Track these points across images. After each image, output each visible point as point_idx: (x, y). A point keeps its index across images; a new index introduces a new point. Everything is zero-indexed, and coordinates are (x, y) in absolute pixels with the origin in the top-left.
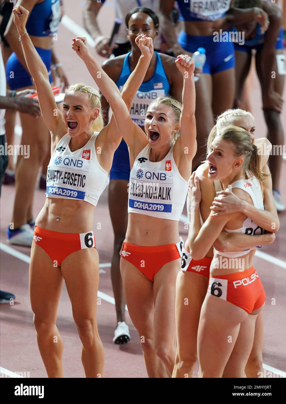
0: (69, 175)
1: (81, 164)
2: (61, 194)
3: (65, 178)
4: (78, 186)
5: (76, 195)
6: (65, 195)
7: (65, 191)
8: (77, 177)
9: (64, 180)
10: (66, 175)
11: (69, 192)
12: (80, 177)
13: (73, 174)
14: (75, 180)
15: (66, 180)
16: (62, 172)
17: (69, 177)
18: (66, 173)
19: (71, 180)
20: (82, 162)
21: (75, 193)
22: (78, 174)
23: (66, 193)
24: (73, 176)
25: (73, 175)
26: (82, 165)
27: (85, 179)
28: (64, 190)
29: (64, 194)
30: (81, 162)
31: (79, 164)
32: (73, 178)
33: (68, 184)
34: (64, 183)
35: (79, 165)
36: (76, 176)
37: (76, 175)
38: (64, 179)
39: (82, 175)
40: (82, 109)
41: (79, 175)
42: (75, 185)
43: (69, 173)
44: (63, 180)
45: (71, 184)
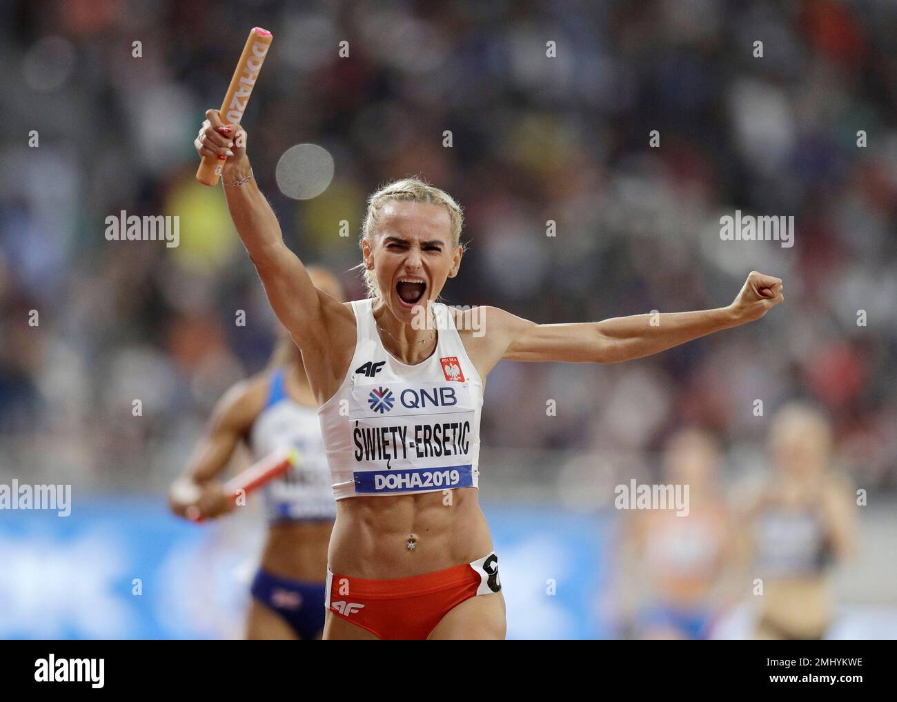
0: (428, 431)
1: (452, 396)
2: (420, 486)
3: (418, 441)
4: (456, 454)
5: (457, 478)
6: (432, 485)
7: (427, 477)
8: (449, 432)
9: (418, 449)
10: (421, 434)
11: (438, 476)
12: (457, 430)
13: (437, 426)
14: (446, 439)
15: (422, 446)
16: (405, 428)
17: (427, 437)
18: (418, 428)
19: (434, 444)
20: (453, 390)
21: (455, 475)
22: (450, 423)
23: (432, 481)
24: (440, 432)
25: (437, 430)
26: (455, 398)
27: (469, 431)
28: (425, 475)
29: (427, 484)
30: (449, 392)
31: (446, 396)
32: (440, 436)
33: (432, 455)
34: (420, 455)
35: (447, 400)
36: (446, 430)
37: (446, 426)
38: (417, 445)
39: (461, 424)
40: (442, 249)
41: (454, 426)
42: (448, 453)
43: (427, 427)
44: (414, 450)
45: (438, 454)
